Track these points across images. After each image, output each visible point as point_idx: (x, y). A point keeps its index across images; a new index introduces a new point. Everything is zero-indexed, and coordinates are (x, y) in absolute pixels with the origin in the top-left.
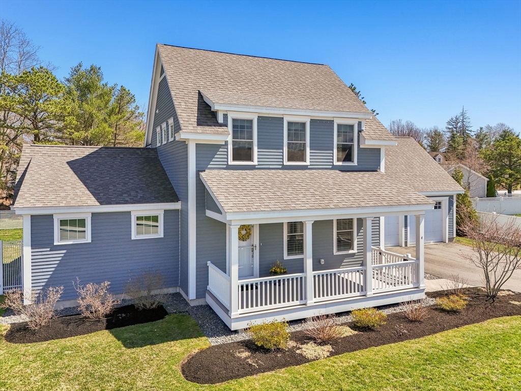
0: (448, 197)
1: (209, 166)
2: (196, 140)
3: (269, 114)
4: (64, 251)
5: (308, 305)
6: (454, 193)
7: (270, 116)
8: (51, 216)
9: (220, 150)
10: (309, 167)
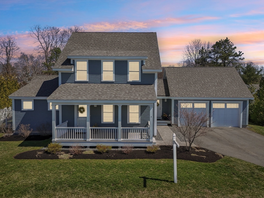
0: (243, 102)
1: (67, 82)
2: (61, 71)
3: (94, 59)
4: (25, 113)
5: (87, 141)
6: (247, 99)
7: (94, 60)
8: (21, 100)
9: (72, 75)
10: (114, 82)
